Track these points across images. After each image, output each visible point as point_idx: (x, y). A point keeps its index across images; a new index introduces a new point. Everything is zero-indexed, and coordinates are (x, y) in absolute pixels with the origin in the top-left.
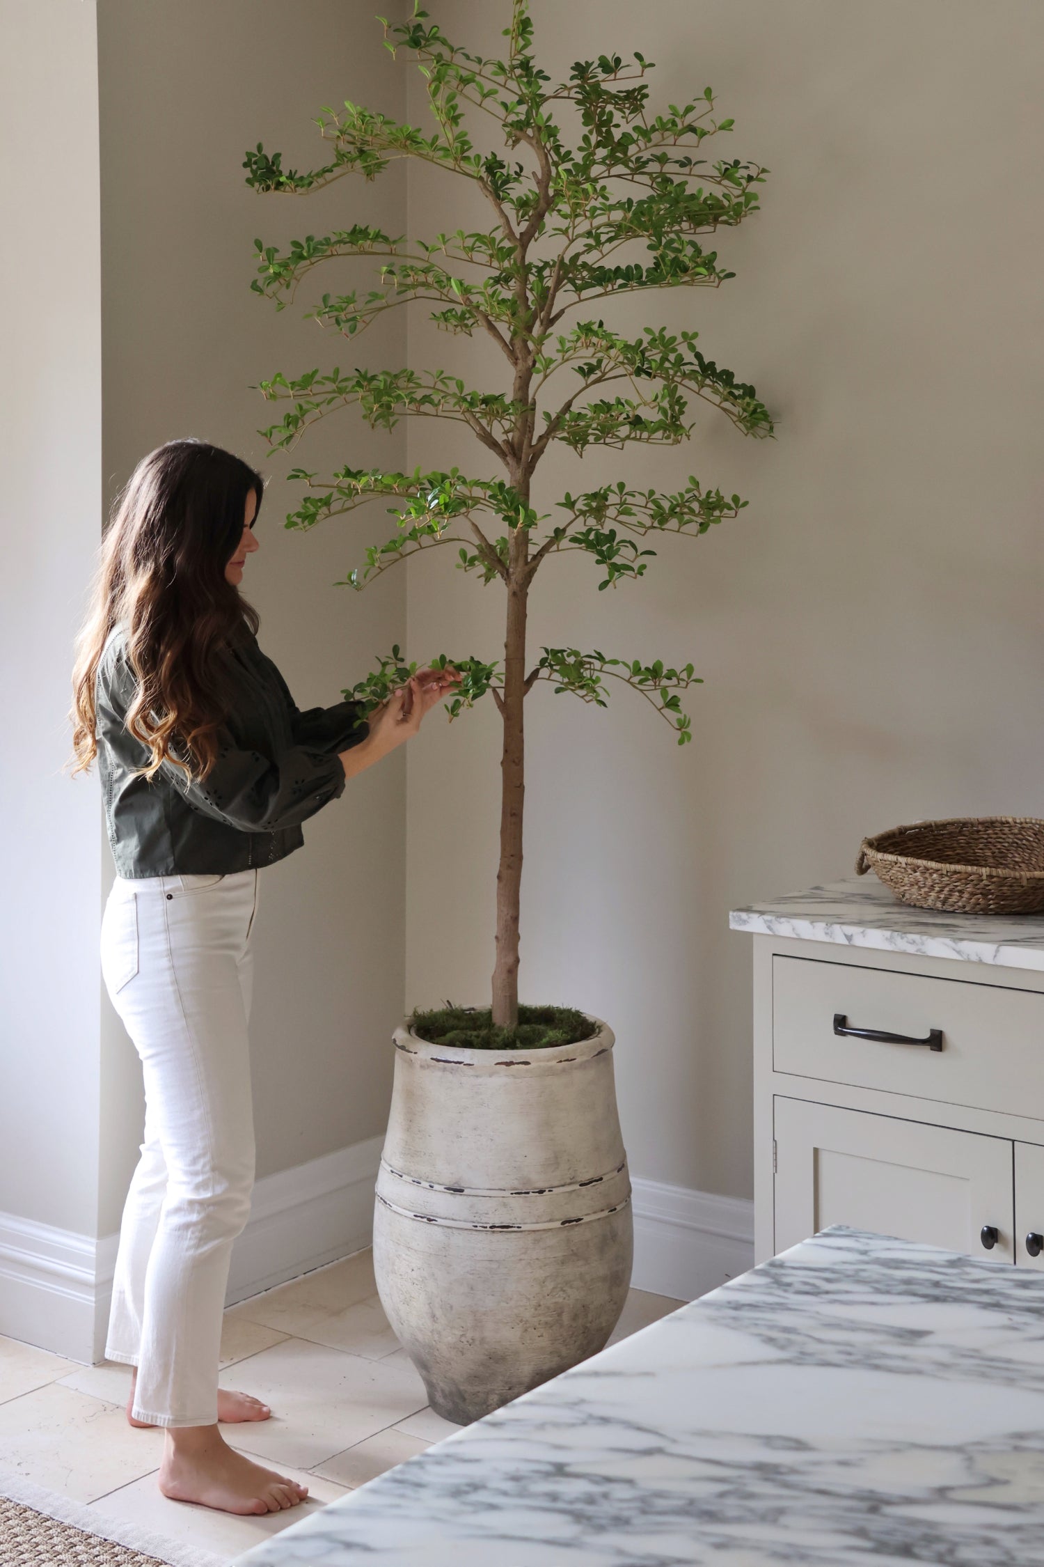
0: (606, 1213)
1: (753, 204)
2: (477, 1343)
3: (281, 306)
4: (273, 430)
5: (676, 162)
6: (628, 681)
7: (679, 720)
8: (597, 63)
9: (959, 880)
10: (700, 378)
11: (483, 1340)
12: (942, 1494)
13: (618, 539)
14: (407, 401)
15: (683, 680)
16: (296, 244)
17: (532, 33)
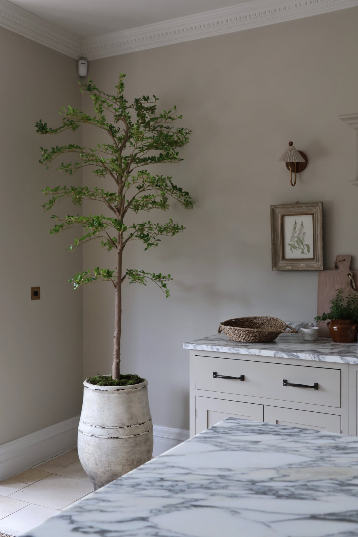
0: (146, 433)
1: (187, 140)
2: (109, 471)
3: (48, 168)
4: (46, 205)
5: (165, 127)
6: (151, 279)
7: (166, 291)
8: (142, 98)
9: (248, 333)
10: (172, 190)
11: (111, 470)
12: (272, 479)
13: (150, 236)
14: (87, 195)
15: (167, 279)
16: (53, 148)
17: (124, 87)
